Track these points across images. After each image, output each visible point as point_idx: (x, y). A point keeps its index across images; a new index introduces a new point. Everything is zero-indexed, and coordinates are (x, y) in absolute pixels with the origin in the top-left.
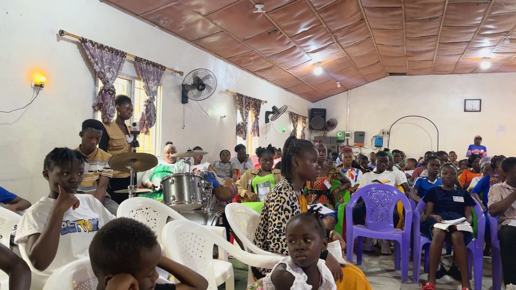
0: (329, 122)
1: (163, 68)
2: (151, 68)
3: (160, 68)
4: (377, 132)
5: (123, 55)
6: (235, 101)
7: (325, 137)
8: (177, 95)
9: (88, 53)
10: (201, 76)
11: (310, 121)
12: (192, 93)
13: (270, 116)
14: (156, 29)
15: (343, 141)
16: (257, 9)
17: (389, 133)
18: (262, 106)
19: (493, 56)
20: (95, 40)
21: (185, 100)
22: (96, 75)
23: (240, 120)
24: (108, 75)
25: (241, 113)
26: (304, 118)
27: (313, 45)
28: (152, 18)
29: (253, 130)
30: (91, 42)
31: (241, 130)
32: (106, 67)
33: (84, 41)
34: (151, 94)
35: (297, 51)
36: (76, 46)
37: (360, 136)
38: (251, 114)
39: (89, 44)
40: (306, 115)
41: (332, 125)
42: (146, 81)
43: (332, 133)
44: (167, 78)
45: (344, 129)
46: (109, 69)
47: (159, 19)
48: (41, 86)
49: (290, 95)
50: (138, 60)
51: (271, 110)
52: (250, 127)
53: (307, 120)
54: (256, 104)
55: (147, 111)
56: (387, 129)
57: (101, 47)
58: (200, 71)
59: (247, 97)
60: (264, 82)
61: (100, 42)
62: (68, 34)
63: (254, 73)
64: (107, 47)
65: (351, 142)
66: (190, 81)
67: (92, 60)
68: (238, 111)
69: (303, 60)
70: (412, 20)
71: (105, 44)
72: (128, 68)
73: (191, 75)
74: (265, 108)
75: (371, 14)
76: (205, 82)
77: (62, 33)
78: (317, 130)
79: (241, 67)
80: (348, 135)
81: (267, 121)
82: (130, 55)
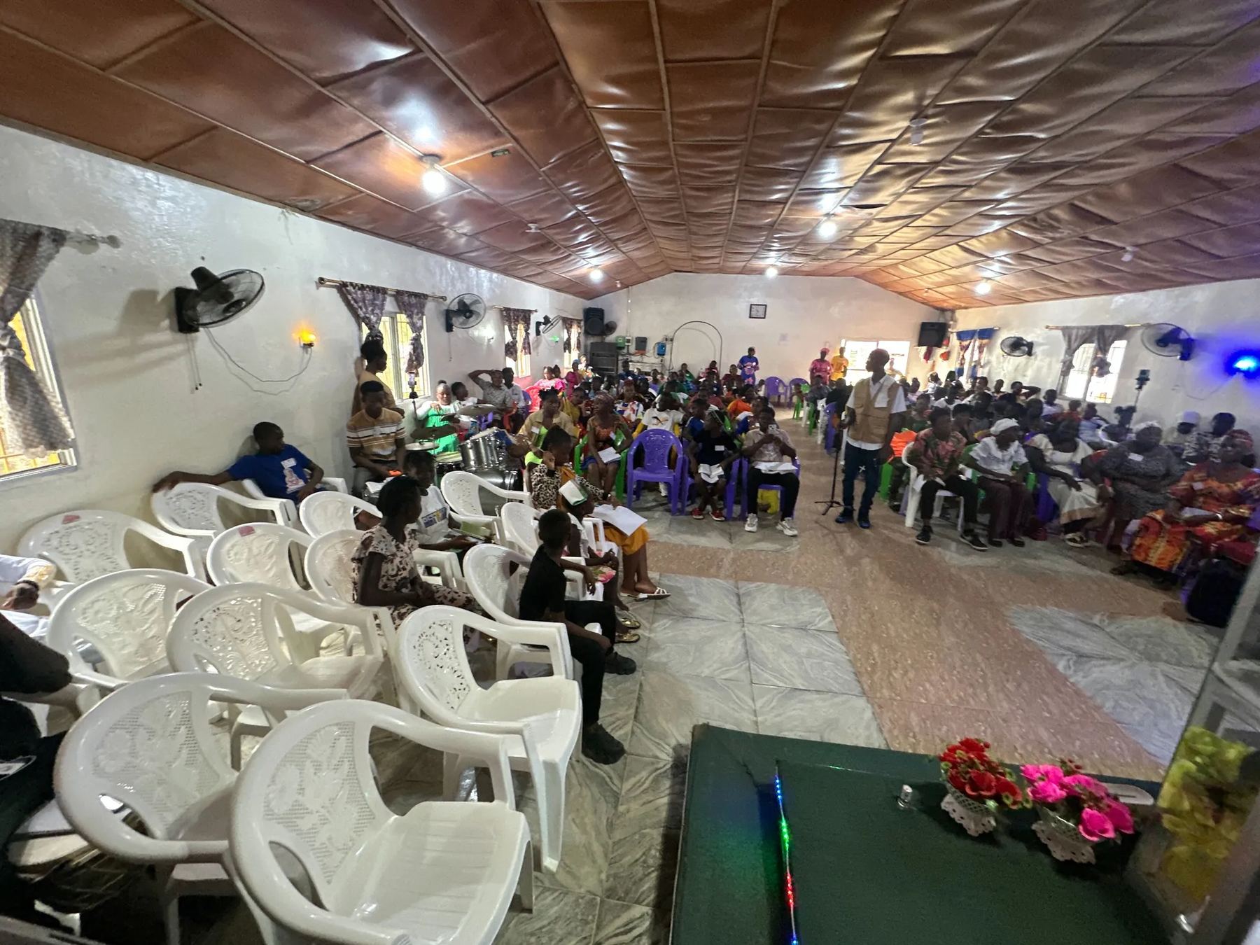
0: (607, 325)
1: (425, 296)
2: (413, 300)
3: (421, 297)
4: (659, 339)
5: (383, 291)
6: (502, 316)
7: (603, 343)
8: (440, 324)
9: (350, 297)
10: (468, 301)
11: (585, 325)
12: (457, 321)
13: (542, 327)
14: (413, 249)
15: (623, 348)
16: (530, 229)
17: (672, 340)
18: (533, 316)
19: (779, 264)
20: (355, 281)
21: (449, 328)
22: (359, 319)
23: (508, 338)
24: (373, 318)
25: (510, 330)
26: (579, 322)
27: (590, 252)
28: (409, 240)
29: (524, 348)
30: (351, 284)
31: (510, 350)
32: (370, 309)
33: (344, 285)
34: (416, 329)
35: (572, 258)
36: (335, 291)
37: (642, 343)
38: (521, 327)
39: (350, 288)
40: (581, 317)
41: (611, 328)
42: (410, 316)
43: (611, 338)
44: (430, 306)
45: (623, 334)
46: (373, 310)
47: (417, 241)
48: (311, 345)
49: (563, 295)
50: (399, 294)
51: (543, 321)
52: (519, 345)
53: (582, 323)
54: (525, 316)
55: (415, 349)
56: (670, 336)
57: (362, 288)
58: (466, 296)
59: (515, 310)
60: (533, 285)
61: (360, 282)
62: (329, 281)
63: (522, 279)
64: (368, 286)
65: (632, 349)
66: (455, 307)
67: (355, 305)
68: (506, 327)
69: (579, 264)
70: (695, 234)
71: (365, 283)
72: (390, 305)
73: (456, 300)
74: (534, 319)
75: (653, 225)
76: (473, 308)
77: (321, 279)
78: (593, 335)
79: (508, 275)
80: (628, 341)
81: (538, 333)
82: (391, 290)
